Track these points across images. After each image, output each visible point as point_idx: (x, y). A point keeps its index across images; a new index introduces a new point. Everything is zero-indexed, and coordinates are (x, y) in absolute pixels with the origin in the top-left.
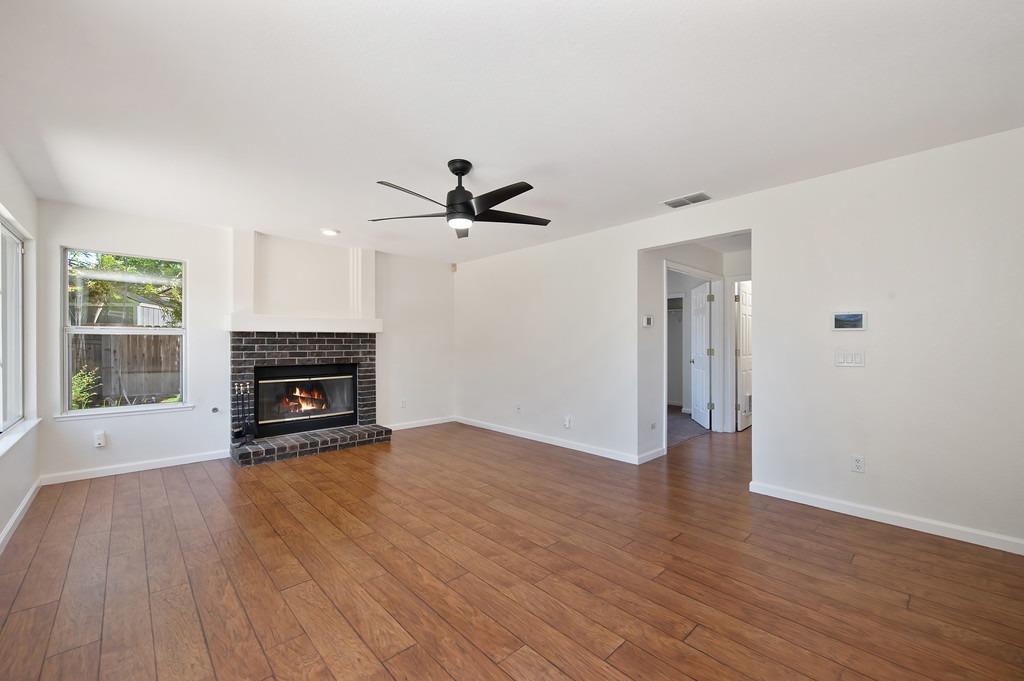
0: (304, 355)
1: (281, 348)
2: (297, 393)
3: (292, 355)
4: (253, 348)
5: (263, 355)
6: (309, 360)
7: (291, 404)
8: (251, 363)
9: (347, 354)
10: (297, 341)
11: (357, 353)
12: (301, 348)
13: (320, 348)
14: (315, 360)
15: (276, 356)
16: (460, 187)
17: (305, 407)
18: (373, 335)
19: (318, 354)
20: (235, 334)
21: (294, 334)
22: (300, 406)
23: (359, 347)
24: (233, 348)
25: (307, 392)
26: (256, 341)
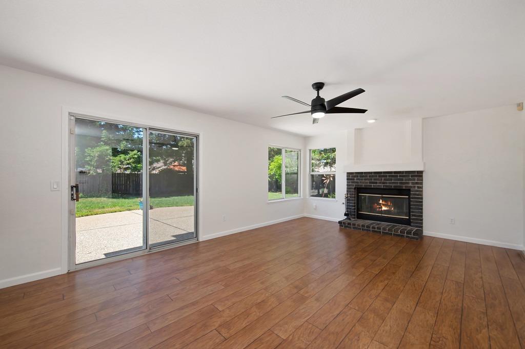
0: (376, 183)
1: (365, 180)
2: (381, 202)
3: (370, 183)
4: (354, 179)
5: (358, 182)
6: (379, 186)
7: (378, 206)
8: (353, 185)
9: (401, 183)
10: (373, 176)
11: (408, 183)
12: (374, 180)
13: (384, 180)
14: (382, 186)
15: (364, 184)
16: (318, 97)
17: (384, 208)
18: (421, 172)
19: (383, 183)
20: (348, 173)
21: (371, 173)
22: (381, 207)
23: (410, 180)
24: (347, 179)
25: (385, 202)
26: (355, 176)
